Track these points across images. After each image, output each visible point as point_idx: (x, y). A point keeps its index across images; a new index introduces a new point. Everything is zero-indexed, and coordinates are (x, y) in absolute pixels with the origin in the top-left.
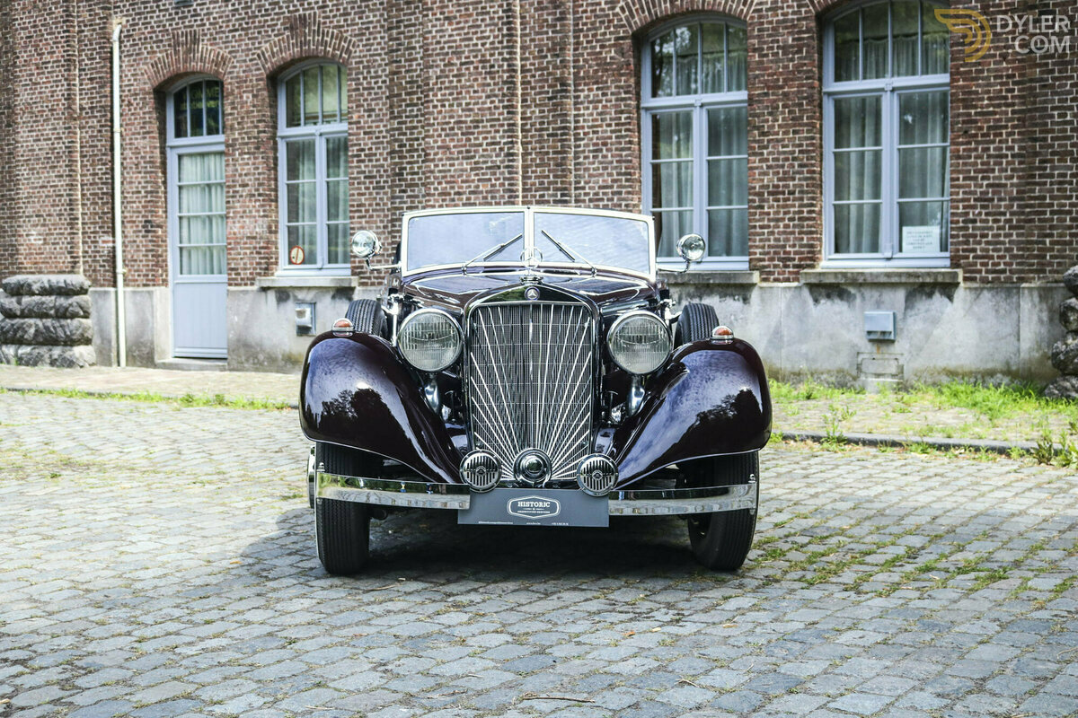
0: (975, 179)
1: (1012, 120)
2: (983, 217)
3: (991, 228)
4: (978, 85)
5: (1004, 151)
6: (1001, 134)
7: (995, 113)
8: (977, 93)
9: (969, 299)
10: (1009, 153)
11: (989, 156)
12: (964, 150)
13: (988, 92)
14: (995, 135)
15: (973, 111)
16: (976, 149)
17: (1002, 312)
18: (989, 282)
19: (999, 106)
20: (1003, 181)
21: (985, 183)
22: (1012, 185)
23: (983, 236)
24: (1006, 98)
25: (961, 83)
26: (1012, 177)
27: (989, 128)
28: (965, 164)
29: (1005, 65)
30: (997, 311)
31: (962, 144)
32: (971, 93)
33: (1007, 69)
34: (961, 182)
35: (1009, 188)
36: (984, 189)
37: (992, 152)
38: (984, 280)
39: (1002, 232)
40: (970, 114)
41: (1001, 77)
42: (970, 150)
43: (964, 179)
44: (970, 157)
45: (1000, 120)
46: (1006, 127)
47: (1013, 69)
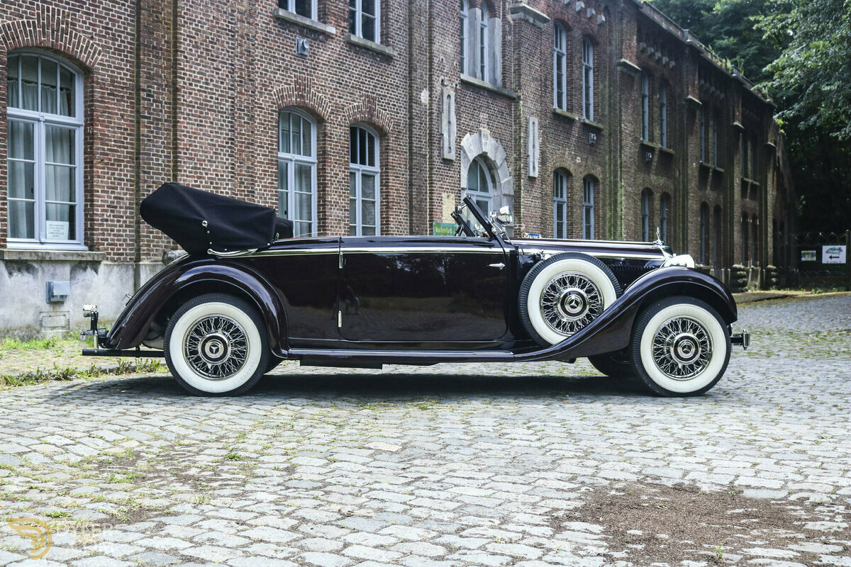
0: (107, 192)
1: (126, 157)
2: (112, 218)
3: (115, 226)
4: (109, 131)
5: (122, 177)
6: (120, 166)
7: (118, 151)
8: (108, 136)
9: (106, 272)
10: (125, 178)
11: (115, 178)
12: (102, 172)
13: (114, 137)
14: (118, 165)
15: (106, 147)
16: (108, 173)
17: (124, 280)
18: (115, 261)
19: (120, 147)
20: (122, 196)
21: (113, 195)
22: (127, 199)
23: (112, 230)
24: (123, 142)
25: (100, 127)
26: (126, 194)
27: (115, 160)
28: (102, 182)
29: (123, 121)
30: (122, 280)
31: (101, 168)
32: (104, 135)
33: (124, 124)
34: (100, 193)
35: (125, 201)
36: (112, 200)
37: (116, 176)
38: (112, 260)
39: (121, 229)
40: (104, 149)
41: (121, 128)
42: (104, 173)
43: (102, 192)
44: (104, 177)
45: (120, 156)
46: (123, 161)
47: (127, 125)
